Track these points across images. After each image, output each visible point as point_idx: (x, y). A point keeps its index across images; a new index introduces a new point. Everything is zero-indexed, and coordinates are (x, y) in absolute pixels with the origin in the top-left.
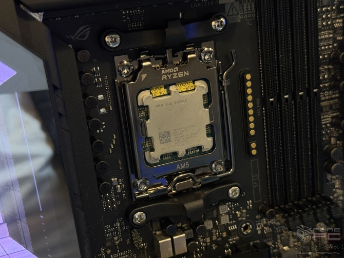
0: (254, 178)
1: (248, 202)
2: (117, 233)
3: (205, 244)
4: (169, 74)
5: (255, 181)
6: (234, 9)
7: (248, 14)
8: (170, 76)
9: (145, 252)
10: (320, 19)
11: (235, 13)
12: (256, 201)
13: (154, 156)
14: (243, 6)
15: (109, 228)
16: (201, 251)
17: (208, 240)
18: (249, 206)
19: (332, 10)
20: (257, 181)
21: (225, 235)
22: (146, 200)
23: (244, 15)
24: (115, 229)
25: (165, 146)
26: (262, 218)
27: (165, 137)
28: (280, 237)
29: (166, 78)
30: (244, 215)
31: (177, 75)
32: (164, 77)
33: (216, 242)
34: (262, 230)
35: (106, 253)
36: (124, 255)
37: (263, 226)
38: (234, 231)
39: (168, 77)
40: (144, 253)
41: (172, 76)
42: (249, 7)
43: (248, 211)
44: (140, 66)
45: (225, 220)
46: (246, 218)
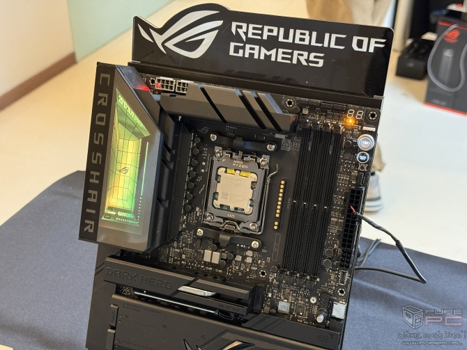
0: (276, 245)
1: (268, 258)
4: (237, 164)
5: (275, 247)
10: (342, 166)
11: (287, 145)
12: (273, 259)
13: (217, 203)
16: (231, 272)
17: (237, 268)
18: (268, 261)
19: (352, 163)
20: (277, 248)
21: (248, 270)
22: (207, 226)
23: (292, 148)
25: (223, 200)
26: (274, 273)
27: (225, 195)
28: (284, 291)
30: (263, 264)
31: (241, 166)
32: (234, 164)
33: (242, 272)
34: (273, 280)
38: (254, 270)
41: (239, 165)
43: (266, 264)
44: (223, 155)
45: (249, 260)
46: (264, 267)
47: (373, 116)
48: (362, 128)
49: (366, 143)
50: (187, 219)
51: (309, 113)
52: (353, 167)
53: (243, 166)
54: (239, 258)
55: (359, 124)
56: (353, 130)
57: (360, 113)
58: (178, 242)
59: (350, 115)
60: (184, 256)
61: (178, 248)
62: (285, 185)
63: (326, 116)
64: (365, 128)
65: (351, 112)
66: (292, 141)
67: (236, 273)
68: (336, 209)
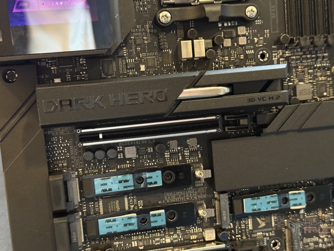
0: (272, 9)
1: (265, 31)
2: (146, 34)
3: (223, 63)
5: (273, 12)
9: (170, 56)
12: (273, 31)
15: (140, 28)
17: (226, 59)
18: (267, 35)
20: (275, 12)
21: (242, 57)
24: (145, 30)
26: (278, 49)
28: (296, 72)
30: (261, 42)
34: (278, 60)
35: (136, 50)
36: (151, 56)
37: (279, 57)
38: (250, 54)
40: (168, 57)
43: (265, 40)
46: (264, 46)
54: (227, 43)
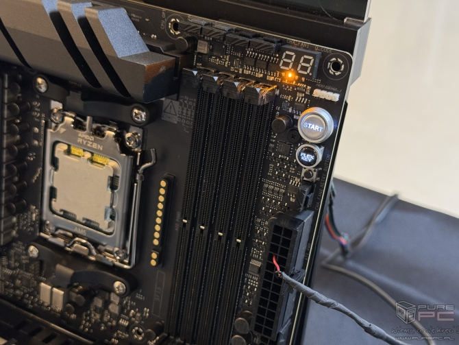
0: (157, 290)
4: (85, 140)
5: (157, 294)
6: (172, 108)
7: (186, 120)
8: (85, 142)
10: (272, 165)
11: (173, 112)
14: (183, 109)
17: (98, 316)
20: (159, 295)
21: (114, 323)
22: (45, 242)
23: (182, 118)
29: (81, 141)
31: (91, 145)
33: (106, 324)
39: (83, 142)
41: (87, 143)
42: (189, 113)
43: (143, 318)
44: (63, 120)
45: (114, 308)
46: (140, 323)
47: (336, 66)
48: (312, 92)
49: (315, 127)
50: (18, 222)
51: (211, 50)
52: (292, 170)
53: (95, 146)
54: (99, 302)
55: (306, 83)
56: (294, 94)
57: (307, 61)
58: (9, 258)
59: (286, 64)
60: (18, 282)
61: (9, 267)
62: (168, 188)
63: (242, 59)
64: (318, 93)
65: (289, 57)
66: (181, 104)
67: (98, 324)
68: (260, 244)
